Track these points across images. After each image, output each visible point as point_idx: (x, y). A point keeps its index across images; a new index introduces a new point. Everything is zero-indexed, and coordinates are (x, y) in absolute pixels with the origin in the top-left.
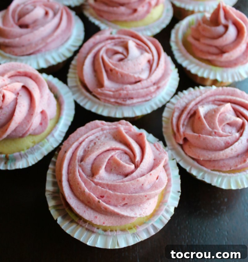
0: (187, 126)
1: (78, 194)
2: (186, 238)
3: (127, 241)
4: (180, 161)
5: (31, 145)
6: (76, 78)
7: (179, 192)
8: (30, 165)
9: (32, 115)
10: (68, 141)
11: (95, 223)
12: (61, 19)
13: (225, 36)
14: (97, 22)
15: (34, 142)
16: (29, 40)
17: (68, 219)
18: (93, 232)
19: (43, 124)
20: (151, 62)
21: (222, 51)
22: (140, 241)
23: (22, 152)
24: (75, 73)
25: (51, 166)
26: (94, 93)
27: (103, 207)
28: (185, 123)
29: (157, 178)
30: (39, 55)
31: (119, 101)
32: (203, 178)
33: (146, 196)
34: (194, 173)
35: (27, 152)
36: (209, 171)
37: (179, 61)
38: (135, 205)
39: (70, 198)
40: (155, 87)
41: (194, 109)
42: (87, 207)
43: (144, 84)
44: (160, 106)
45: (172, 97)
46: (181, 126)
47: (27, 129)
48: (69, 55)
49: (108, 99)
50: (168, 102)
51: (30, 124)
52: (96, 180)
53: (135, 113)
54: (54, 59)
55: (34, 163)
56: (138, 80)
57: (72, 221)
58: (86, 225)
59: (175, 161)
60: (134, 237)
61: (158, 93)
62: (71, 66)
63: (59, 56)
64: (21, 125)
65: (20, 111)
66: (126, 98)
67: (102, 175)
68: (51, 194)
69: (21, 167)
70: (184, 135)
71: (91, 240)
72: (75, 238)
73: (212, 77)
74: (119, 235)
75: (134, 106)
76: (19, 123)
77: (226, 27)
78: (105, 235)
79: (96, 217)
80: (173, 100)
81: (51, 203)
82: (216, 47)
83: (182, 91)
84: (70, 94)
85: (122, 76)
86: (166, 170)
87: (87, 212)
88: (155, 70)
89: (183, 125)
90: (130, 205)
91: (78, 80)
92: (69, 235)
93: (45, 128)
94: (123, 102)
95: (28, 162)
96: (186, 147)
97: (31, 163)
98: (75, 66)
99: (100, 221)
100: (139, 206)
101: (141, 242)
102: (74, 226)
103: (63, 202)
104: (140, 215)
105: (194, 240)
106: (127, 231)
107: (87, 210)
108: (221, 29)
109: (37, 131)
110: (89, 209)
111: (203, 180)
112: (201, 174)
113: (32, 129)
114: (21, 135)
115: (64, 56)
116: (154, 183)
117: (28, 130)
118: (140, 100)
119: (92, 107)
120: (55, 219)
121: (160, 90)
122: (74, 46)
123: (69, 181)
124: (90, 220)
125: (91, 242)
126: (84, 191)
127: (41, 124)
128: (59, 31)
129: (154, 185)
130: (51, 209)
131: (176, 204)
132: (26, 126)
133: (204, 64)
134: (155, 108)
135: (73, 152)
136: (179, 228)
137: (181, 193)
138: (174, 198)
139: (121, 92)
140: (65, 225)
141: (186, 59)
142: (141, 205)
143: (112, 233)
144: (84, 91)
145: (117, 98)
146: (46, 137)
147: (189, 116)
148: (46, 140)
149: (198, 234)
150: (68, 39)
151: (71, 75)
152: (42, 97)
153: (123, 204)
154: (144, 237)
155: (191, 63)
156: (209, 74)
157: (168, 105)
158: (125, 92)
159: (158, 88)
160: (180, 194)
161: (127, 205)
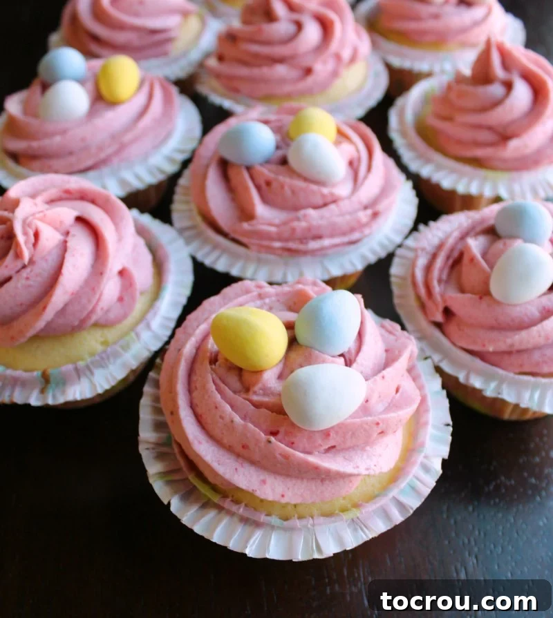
0: (447, 282)
1: (217, 432)
2: (473, 543)
3: (340, 540)
4: (441, 361)
5: (99, 348)
6: (190, 210)
7: (448, 425)
8: (100, 391)
9: (101, 274)
10: (185, 328)
11: (263, 497)
12: (150, 97)
13: (508, 102)
14: (227, 104)
15: (105, 343)
16: (83, 140)
17: (196, 501)
18: (258, 525)
19: (126, 298)
20: (355, 164)
21: (504, 136)
22: (371, 537)
23: (81, 364)
24: (187, 202)
25: (147, 389)
26: (233, 235)
27: (280, 454)
28: (444, 277)
29: (397, 391)
30: (105, 170)
31: (292, 245)
32: (499, 394)
33: (378, 424)
34: (477, 383)
35: (92, 363)
36: (511, 375)
37: (414, 166)
38: (353, 448)
39: (200, 443)
40: (369, 212)
41: (460, 247)
42: (240, 460)
43: (345, 205)
44: (383, 254)
45: (407, 237)
46: (435, 283)
47: (90, 308)
48: (171, 169)
49: (266, 243)
50: (400, 246)
51: (97, 296)
52: (255, 398)
53: (328, 271)
54: (138, 177)
55: (107, 387)
56: (329, 199)
57: (206, 505)
58: (239, 508)
59: (429, 361)
60: (355, 530)
61: (375, 226)
62: (178, 190)
63: (151, 173)
64: (76, 297)
65: (74, 266)
66: (306, 238)
67: (269, 386)
68: (153, 449)
69: (78, 397)
70: (445, 301)
71: (255, 541)
72: (215, 543)
73: (488, 193)
74: (320, 524)
75: (325, 256)
76: (73, 294)
77: (509, 86)
78: (285, 529)
79: (264, 482)
80: (410, 242)
81: (153, 468)
82: (490, 128)
83: (426, 224)
84: (180, 242)
85: (293, 192)
86: (414, 379)
87: (241, 470)
88: (365, 178)
89: (440, 281)
90: (343, 450)
91: (195, 212)
92: (202, 538)
93: (131, 308)
94: (301, 247)
95: (93, 385)
96: (452, 328)
97: (102, 387)
98: (187, 188)
99: (273, 490)
100: (363, 449)
101: (373, 540)
102: (211, 514)
103: (182, 463)
104: (367, 469)
105: (492, 546)
106: (337, 515)
107: (242, 466)
108: (496, 90)
109: (112, 316)
110: (246, 465)
111: (500, 396)
112: (493, 385)
113: (102, 309)
114: (76, 323)
115: (162, 171)
116: (392, 401)
117: (92, 311)
118: (337, 240)
119: (231, 265)
120: (166, 502)
121: (380, 220)
122: (181, 151)
123: (192, 406)
124: (250, 490)
125: (254, 547)
126: (232, 421)
127: (121, 299)
128: (147, 120)
129: (391, 405)
130: (155, 481)
131: (445, 451)
132: (89, 301)
133: (467, 169)
134: (372, 259)
135: (197, 345)
136: (452, 521)
137: (453, 427)
138: (437, 440)
139: (296, 224)
140: (189, 513)
141: (428, 161)
142: (368, 448)
143: (304, 522)
144: (211, 233)
145: (287, 240)
146: (133, 328)
147: (451, 261)
148: (133, 334)
149: (500, 533)
150: (168, 136)
151: (180, 207)
152: (120, 239)
153: (327, 447)
154: (380, 527)
155: (439, 168)
156: (481, 186)
157: (399, 252)
158: (303, 224)
159: (375, 215)
160: (450, 429)
161: (334, 450)
